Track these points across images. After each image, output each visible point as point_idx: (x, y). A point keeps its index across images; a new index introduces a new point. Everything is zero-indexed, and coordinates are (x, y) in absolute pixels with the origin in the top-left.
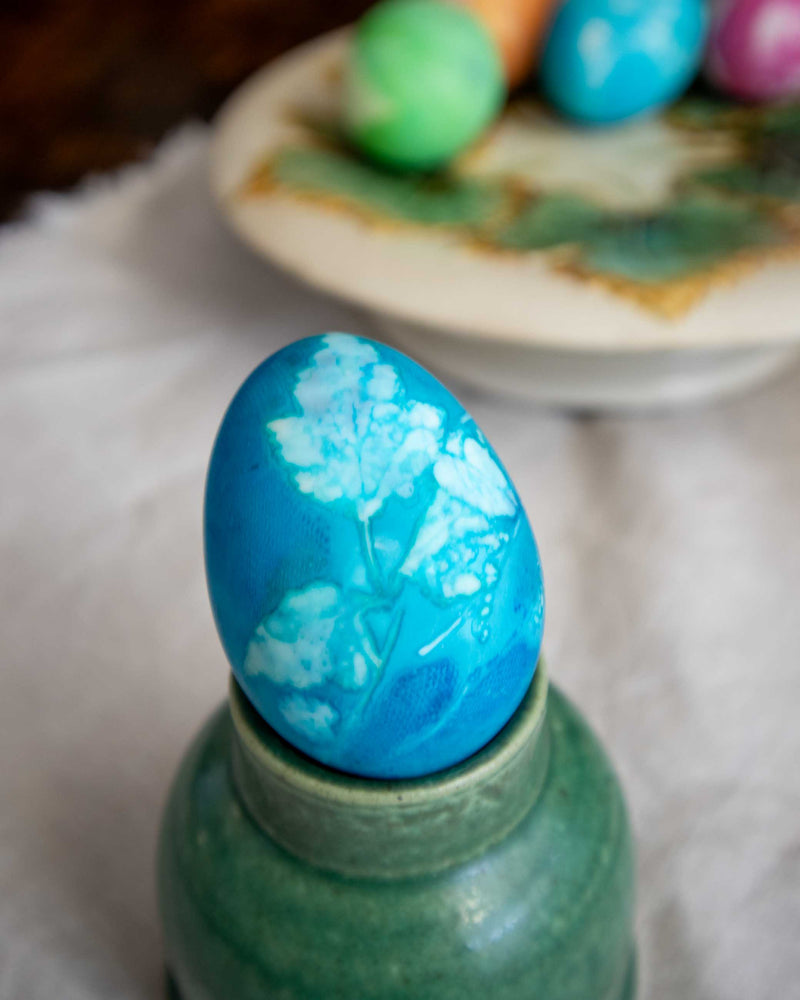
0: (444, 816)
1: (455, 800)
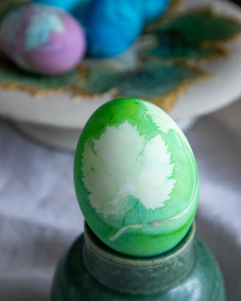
0: (167, 269)
1: (170, 262)
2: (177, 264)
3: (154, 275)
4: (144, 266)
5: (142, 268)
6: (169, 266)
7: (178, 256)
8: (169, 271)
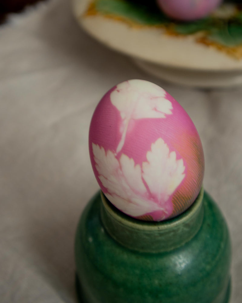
0: (172, 234)
2: (183, 229)
3: (160, 238)
4: (150, 231)
5: (148, 233)
6: (174, 231)
7: (184, 223)
8: (174, 235)
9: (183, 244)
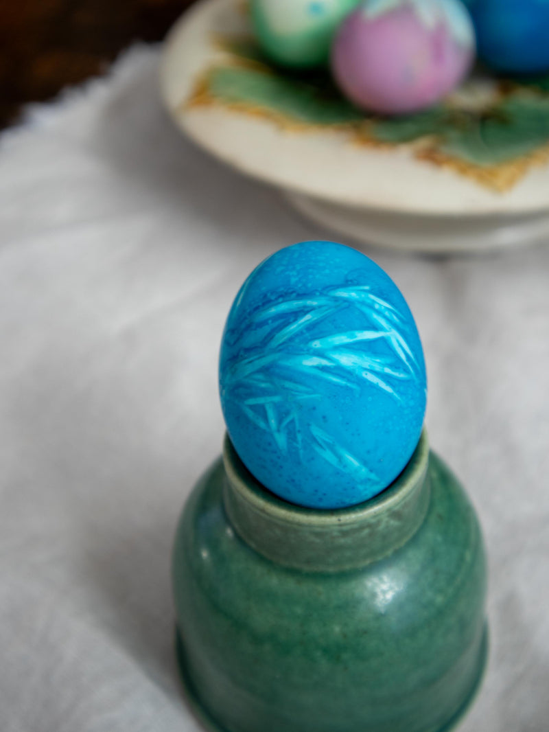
0: (366, 531)
1: (373, 521)
2: (387, 522)
3: (342, 541)
4: (323, 526)
5: (319, 530)
6: (370, 526)
7: (389, 510)
8: (371, 535)
9: (389, 552)
